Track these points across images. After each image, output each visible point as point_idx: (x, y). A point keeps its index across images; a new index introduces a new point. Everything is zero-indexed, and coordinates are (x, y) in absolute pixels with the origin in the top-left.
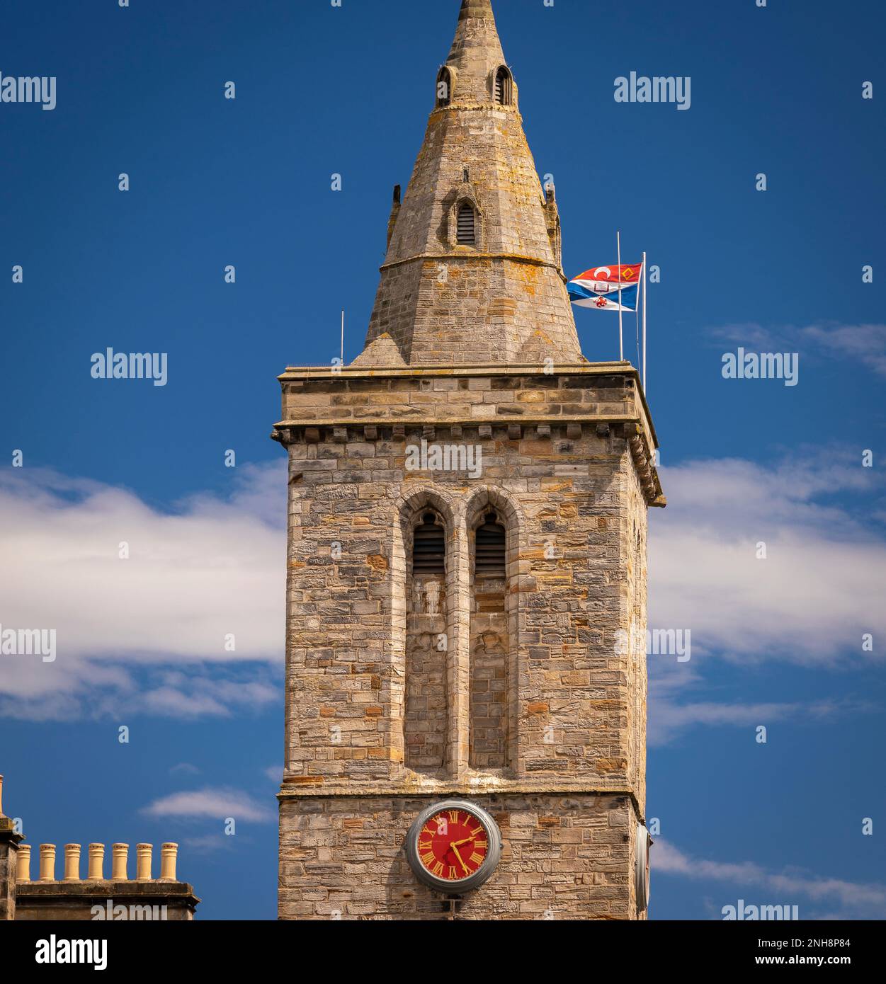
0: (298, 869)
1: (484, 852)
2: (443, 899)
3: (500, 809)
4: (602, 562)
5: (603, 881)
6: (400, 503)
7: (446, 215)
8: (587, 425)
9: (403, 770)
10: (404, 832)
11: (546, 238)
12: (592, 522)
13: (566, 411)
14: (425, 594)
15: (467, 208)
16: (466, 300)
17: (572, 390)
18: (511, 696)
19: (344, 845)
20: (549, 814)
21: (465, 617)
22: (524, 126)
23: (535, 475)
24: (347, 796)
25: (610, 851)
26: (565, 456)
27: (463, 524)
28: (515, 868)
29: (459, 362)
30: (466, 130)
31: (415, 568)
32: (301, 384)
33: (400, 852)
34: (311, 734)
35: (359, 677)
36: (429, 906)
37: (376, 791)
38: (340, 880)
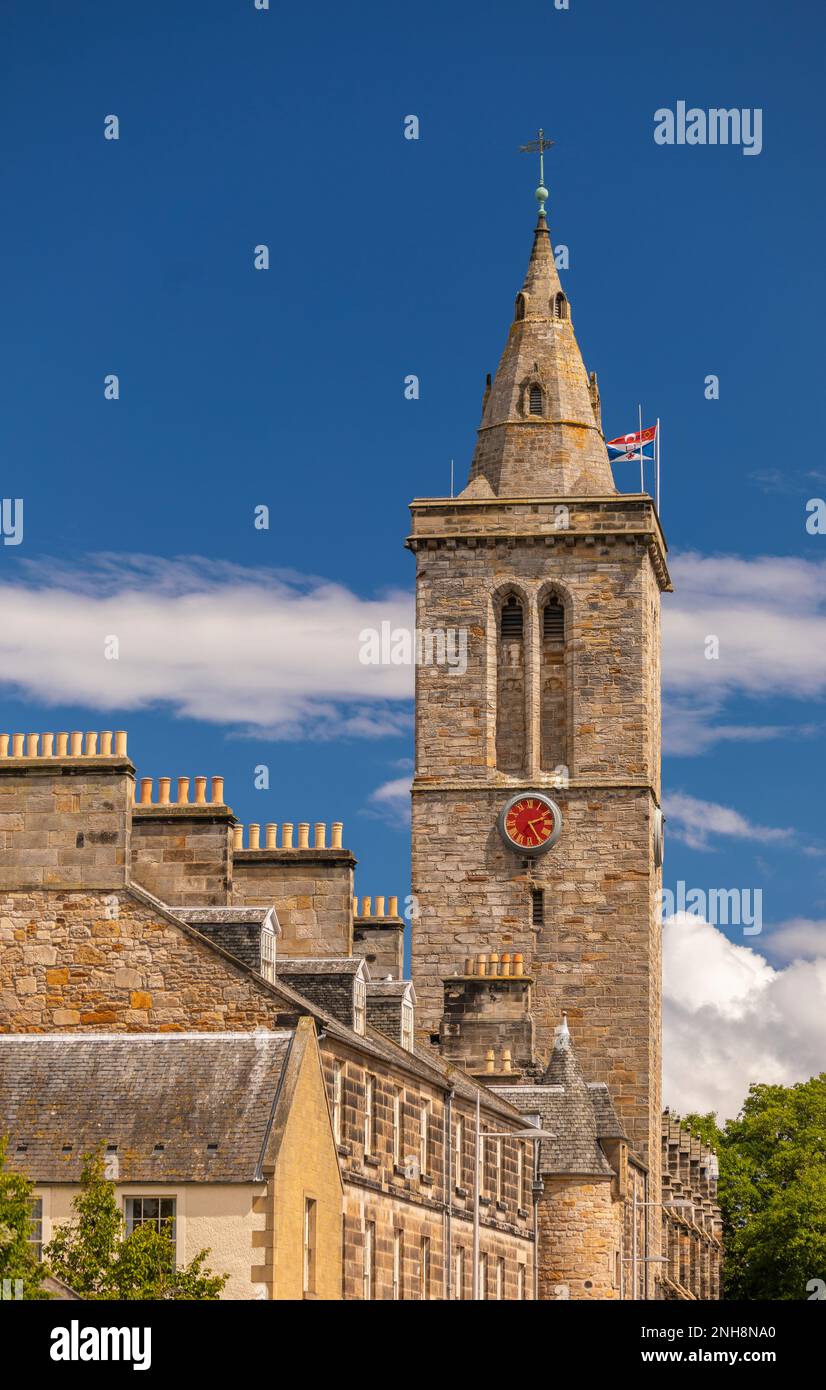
0: (425, 840)
1: (551, 828)
2: (523, 859)
3: (561, 798)
4: (630, 630)
5: (632, 846)
6: (492, 590)
7: (522, 395)
8: (619, 537)
9: (495, 772)
10: (497, 815)
11: (590, 409)
12: (623, 603)
13: (605, 527)
14: (509, 653)
15: (536, 389)
16: (537, 452)
17: (609, 513)
18: (569, 722)
19: (456, 823)
20: (594, 802)
21: (537, 668)
22: (575, 332)
23: (583, 571)
24: (457, 790)
25: (637, 826)
26: (604, 558)
27: (535, 605)
28: (572, 838)
29: (531, 494)
30: (535, 336)
31: (503, 635)
32: (424, 510)
33: (494, 829)
34: (432, 748)
35: (465, 709)
36: (514, 865)
37: (477, 786)
38: (453, 847)
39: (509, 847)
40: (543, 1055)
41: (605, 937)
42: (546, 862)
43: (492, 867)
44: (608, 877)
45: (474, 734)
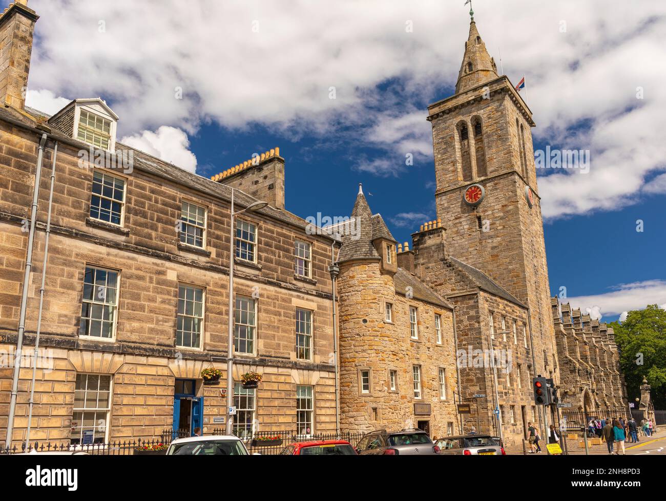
0: (440, 209)
1: (481, 194)
2: (473, 207)
3: (484, 184)
4: (503, 121)
5: (510, 193)
6: (455, 124)
7: (466, 68)
8: (495, 92)
9: (462, 181)
10: (462, 195)
12: (500, 113)
14: (464, 143)
15: (470, 64)
16: (471, 81)
17: (492, 86)
18: (485, 159)
19: (450, 201)
20: (496, 181)
21: (473, 145)
23: (485, 108)
24: (449, 190)
25: (512, 186)
26: (492, 101)
27: (470, 124)
28: (489, 196)
30: (470, 51)
31: (463, 139)
32: (432, 107)
33: (462, 200)
34: (441, 180)
35: (450, 164)
36: (470, 210)
37: (456, 187)
38: (450, 209)
39: (468, 205)
40: (486, 272)
41: (504, 227)
42: (481, 206)
43: (463, 212)
44: (503, 206)
45: (453, 171)
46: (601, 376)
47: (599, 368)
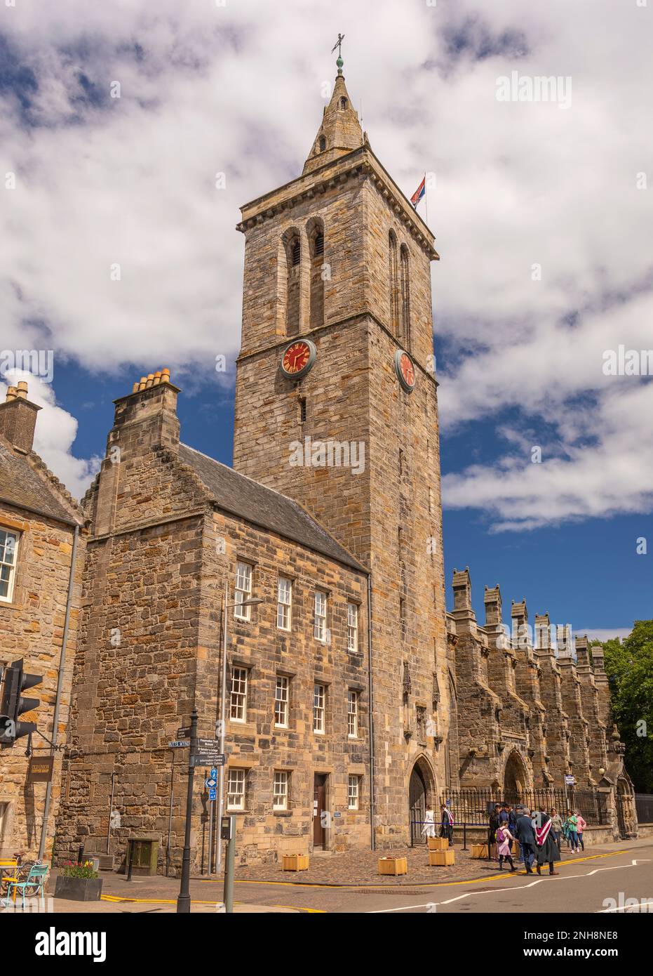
0: (242, 388)
1: (308, 357)
2: (294, 382)
3: (315, 337)
4: (357, 225)
6: (281, 236)
8: (348, 174)
9: (283, 338)
10: (280, 360)
13: (340, 172)
14: (295, 270)
17: (343, 164)
18: (324, 294)
19: (259, 373)
20: (335, 333)
21: (306, 270)
23: (330, 203)
24: (260, 353)
25: (361, 340)
26: (341, 191)
27: (305, 235)
30: (328, 120)
32: (247, 207)
33: (277, 369)
36: (289, 387)
37: (270, 347)
38: (256, 388)
39: (286, 377)
40: (304, 504)
41: (342, 416)
42: (307, 379)
43: (278, 392)
44: (343, 378)
45: (270, 318)
46: (562, 727)
47: (559, 712)
